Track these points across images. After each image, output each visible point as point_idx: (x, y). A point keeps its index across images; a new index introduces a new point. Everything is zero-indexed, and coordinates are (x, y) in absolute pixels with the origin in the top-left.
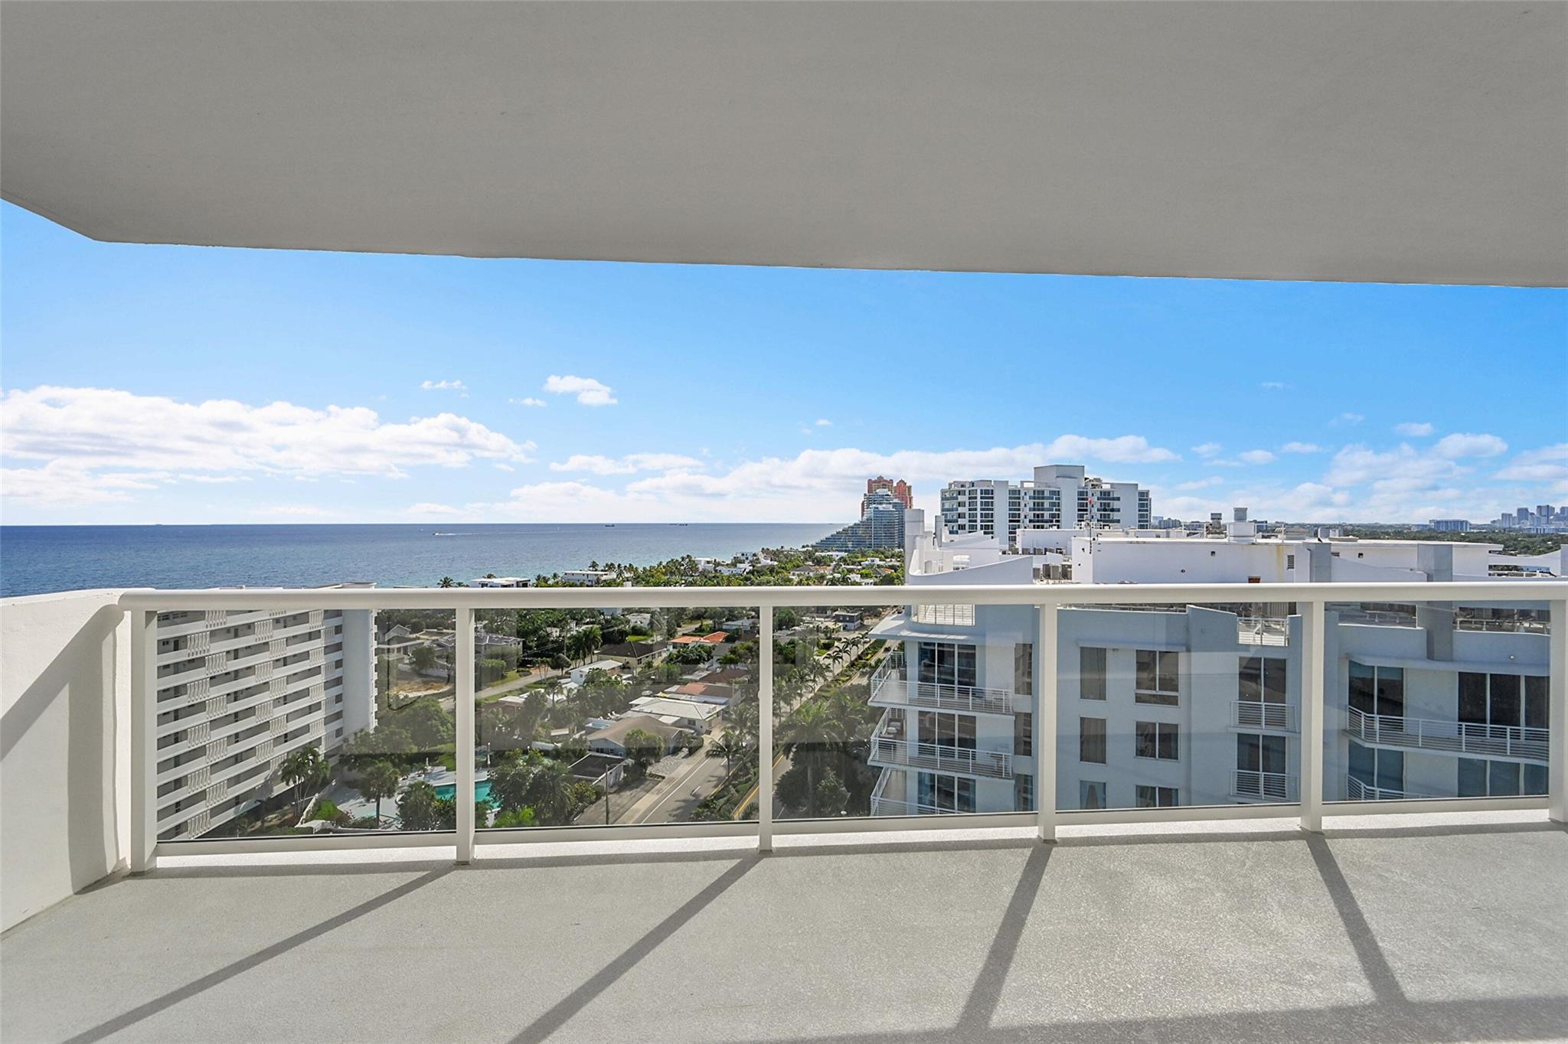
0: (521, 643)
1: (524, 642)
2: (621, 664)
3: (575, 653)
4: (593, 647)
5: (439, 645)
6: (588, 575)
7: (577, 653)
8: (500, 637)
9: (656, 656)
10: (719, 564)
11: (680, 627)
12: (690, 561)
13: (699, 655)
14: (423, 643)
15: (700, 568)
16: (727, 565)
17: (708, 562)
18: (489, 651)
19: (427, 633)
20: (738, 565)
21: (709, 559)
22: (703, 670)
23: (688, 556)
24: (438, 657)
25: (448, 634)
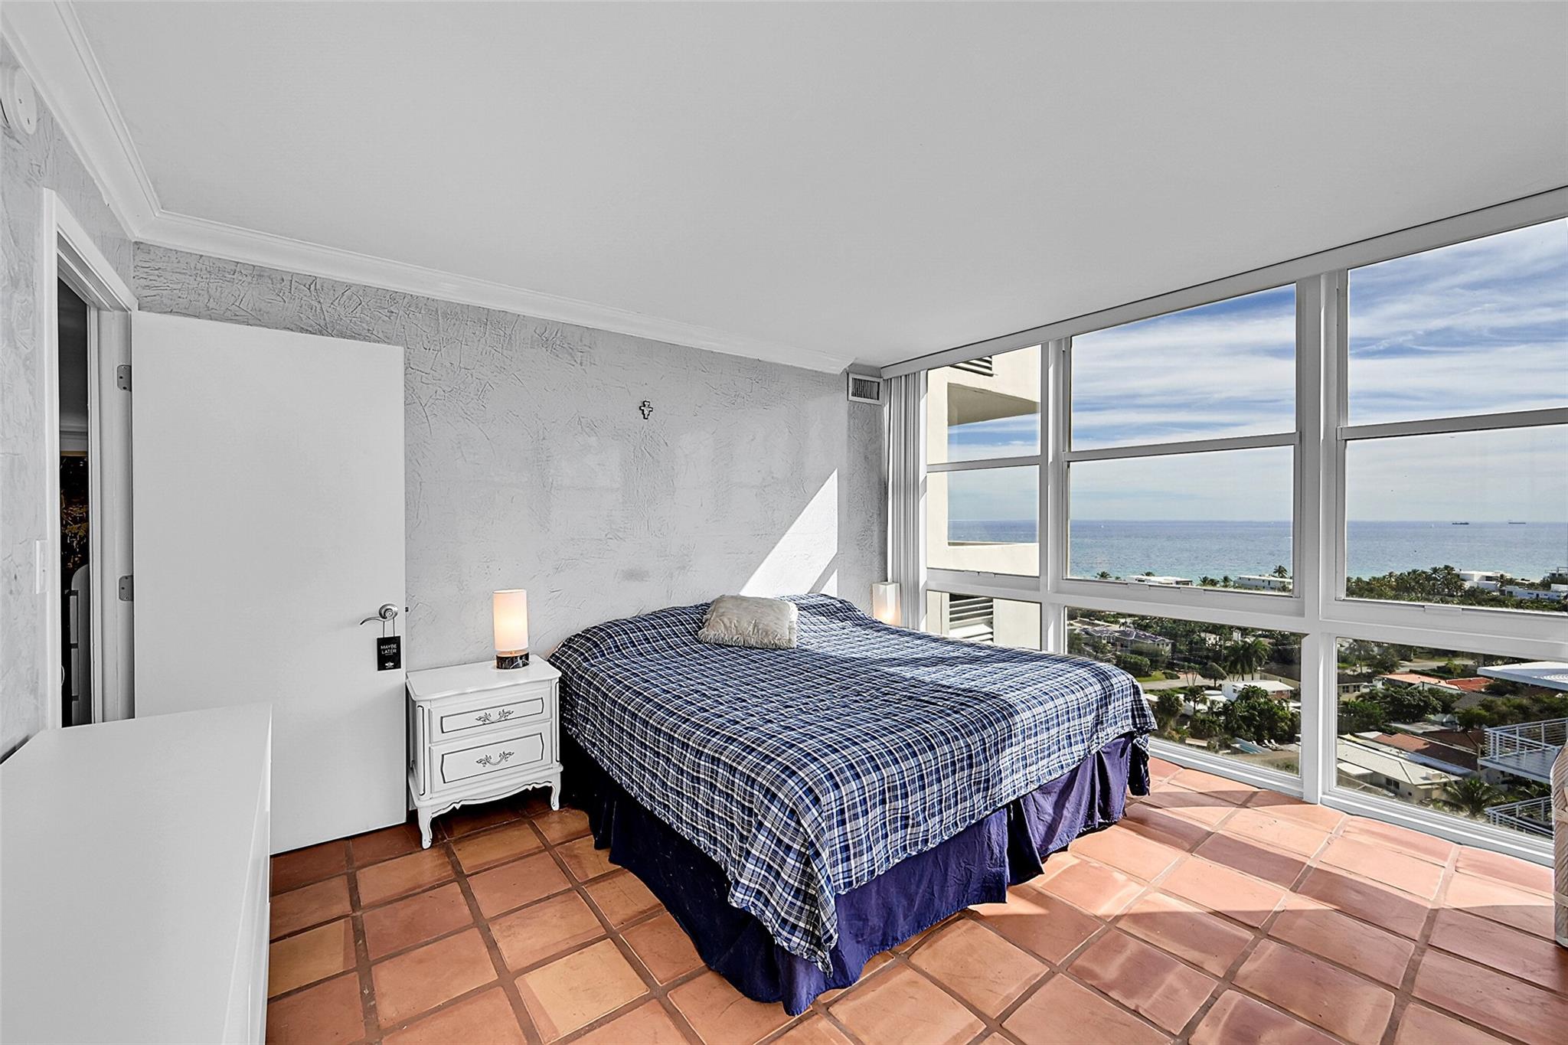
0: (1170, 645)
1: (1174, 645)
2: (1292, 688)
3: (1231, 664)
4: (1254, 663)
5: (1087, 633)
6: (1269, 582)
7: (1234, 664)
8: (1147, 634)
9: (1351, 689)
10: (1511, 582)
11: (1410, 661)
12: (1449, 574)
13: (1424, 701)
14: (1075, 630)
15: (1467, 585)
16: (1532, 585)
17: (1488, 578)
18: (1134, 646)
19: (1080, 622)
20: (1554, 586)
21: (1490, 574)
22: (1434, 723)
23: (1446, 567)
24: (1085, 644)
25: (1098, 625)
